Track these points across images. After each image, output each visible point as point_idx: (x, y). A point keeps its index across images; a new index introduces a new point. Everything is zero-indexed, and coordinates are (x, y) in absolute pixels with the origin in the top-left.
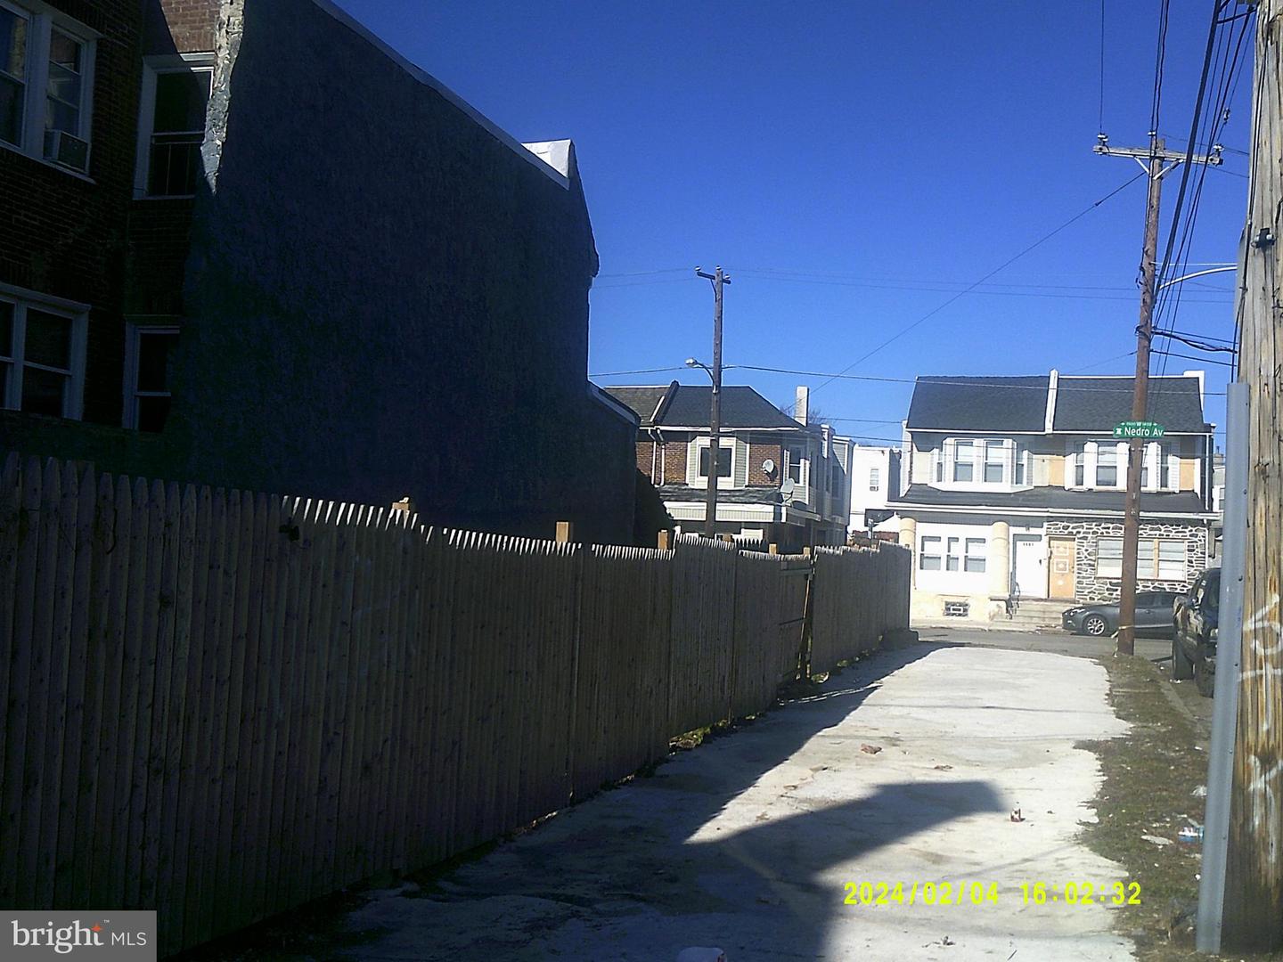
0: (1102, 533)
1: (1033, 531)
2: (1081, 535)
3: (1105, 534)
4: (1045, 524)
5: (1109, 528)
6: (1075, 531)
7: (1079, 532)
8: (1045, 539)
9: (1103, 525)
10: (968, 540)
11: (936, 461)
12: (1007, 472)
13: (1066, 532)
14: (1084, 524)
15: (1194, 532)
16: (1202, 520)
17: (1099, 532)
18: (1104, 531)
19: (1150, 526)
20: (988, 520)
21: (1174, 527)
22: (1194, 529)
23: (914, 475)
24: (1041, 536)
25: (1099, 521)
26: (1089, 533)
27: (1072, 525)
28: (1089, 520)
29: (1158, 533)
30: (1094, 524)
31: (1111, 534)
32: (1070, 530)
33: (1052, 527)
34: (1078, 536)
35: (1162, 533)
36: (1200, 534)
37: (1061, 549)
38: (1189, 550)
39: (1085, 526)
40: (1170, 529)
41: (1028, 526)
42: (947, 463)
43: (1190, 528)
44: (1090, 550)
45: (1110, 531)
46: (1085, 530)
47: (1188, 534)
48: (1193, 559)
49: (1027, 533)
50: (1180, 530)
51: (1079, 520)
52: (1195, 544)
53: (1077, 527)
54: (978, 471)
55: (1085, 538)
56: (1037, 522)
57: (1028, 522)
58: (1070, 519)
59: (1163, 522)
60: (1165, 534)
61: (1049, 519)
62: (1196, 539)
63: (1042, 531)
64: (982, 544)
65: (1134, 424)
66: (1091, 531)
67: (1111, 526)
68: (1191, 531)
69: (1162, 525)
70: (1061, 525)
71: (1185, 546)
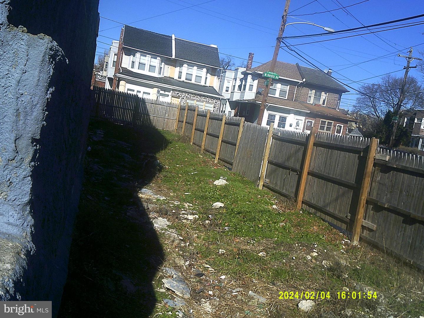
0: (189, 97)
1: (167, 93)
2: (182, 97)
3: (190, 98)
4: (171, 92)
5: (191, 96)
6: (180, 95)
7: (182, 96)
8: (170, 97)
9: (190, 95)
10: (144, 93)
11: (131, 60)
12: (157, 69)
13: (178, 95)
14: (184, 93)
15: (216, 102)
16: (220, 98)
17: (188, 97)
18: (190, 97)
19: (204, 97)
20: (152, 87)
21: (211, 99)
22: (216, 101)
23: (122, 64)
24: (169, 95)
25: (188, 93)
26: (185, 97)
27: (180, 93)
28: (186, 92)
29: (206, 100)
30: (187, 94)
31: (192, 98)
32: (179, 95)
33: (174, 93)
34: (181, 97)
35: (207, 100)
36: (218, 102)
37: (175, 101)
38: (214, 107)
39: (184, 94)
40: (210, 99)
41: (165, 91)
42: (136, 62)
43: (215, 100)
44: (184, 103)
45: (191, 97)
46: (184, 95)
47: (214, 102)
48: (215, 110)
49: (164, 93)
50: (212, 100)
51: (182, 92)
52: (216, 106)
53: (182, 94)
54: (147, 67)
55: (183, 98)
56: (168, 90)
57: (165, 90)
58: (179, 91)
59: (208, 97)
60: (208, 101)
61: (173, 90)
62: (217, 104)
63: (170, 94)
64: (149, 95)
65: (270, 73)
66: (186, 96)
67: (192, 95)
68: (215, 101)
69: (207, 98)
70: (176, 92)
71: (213, 106)
